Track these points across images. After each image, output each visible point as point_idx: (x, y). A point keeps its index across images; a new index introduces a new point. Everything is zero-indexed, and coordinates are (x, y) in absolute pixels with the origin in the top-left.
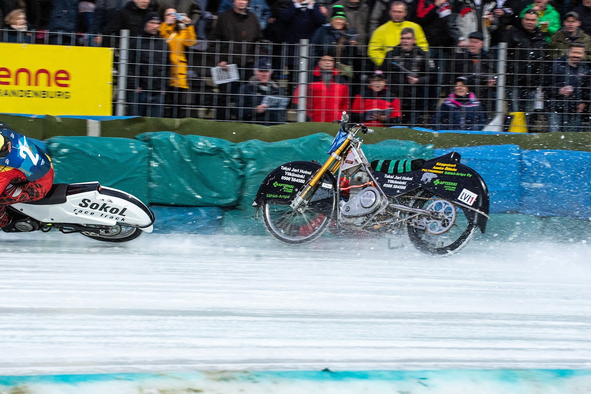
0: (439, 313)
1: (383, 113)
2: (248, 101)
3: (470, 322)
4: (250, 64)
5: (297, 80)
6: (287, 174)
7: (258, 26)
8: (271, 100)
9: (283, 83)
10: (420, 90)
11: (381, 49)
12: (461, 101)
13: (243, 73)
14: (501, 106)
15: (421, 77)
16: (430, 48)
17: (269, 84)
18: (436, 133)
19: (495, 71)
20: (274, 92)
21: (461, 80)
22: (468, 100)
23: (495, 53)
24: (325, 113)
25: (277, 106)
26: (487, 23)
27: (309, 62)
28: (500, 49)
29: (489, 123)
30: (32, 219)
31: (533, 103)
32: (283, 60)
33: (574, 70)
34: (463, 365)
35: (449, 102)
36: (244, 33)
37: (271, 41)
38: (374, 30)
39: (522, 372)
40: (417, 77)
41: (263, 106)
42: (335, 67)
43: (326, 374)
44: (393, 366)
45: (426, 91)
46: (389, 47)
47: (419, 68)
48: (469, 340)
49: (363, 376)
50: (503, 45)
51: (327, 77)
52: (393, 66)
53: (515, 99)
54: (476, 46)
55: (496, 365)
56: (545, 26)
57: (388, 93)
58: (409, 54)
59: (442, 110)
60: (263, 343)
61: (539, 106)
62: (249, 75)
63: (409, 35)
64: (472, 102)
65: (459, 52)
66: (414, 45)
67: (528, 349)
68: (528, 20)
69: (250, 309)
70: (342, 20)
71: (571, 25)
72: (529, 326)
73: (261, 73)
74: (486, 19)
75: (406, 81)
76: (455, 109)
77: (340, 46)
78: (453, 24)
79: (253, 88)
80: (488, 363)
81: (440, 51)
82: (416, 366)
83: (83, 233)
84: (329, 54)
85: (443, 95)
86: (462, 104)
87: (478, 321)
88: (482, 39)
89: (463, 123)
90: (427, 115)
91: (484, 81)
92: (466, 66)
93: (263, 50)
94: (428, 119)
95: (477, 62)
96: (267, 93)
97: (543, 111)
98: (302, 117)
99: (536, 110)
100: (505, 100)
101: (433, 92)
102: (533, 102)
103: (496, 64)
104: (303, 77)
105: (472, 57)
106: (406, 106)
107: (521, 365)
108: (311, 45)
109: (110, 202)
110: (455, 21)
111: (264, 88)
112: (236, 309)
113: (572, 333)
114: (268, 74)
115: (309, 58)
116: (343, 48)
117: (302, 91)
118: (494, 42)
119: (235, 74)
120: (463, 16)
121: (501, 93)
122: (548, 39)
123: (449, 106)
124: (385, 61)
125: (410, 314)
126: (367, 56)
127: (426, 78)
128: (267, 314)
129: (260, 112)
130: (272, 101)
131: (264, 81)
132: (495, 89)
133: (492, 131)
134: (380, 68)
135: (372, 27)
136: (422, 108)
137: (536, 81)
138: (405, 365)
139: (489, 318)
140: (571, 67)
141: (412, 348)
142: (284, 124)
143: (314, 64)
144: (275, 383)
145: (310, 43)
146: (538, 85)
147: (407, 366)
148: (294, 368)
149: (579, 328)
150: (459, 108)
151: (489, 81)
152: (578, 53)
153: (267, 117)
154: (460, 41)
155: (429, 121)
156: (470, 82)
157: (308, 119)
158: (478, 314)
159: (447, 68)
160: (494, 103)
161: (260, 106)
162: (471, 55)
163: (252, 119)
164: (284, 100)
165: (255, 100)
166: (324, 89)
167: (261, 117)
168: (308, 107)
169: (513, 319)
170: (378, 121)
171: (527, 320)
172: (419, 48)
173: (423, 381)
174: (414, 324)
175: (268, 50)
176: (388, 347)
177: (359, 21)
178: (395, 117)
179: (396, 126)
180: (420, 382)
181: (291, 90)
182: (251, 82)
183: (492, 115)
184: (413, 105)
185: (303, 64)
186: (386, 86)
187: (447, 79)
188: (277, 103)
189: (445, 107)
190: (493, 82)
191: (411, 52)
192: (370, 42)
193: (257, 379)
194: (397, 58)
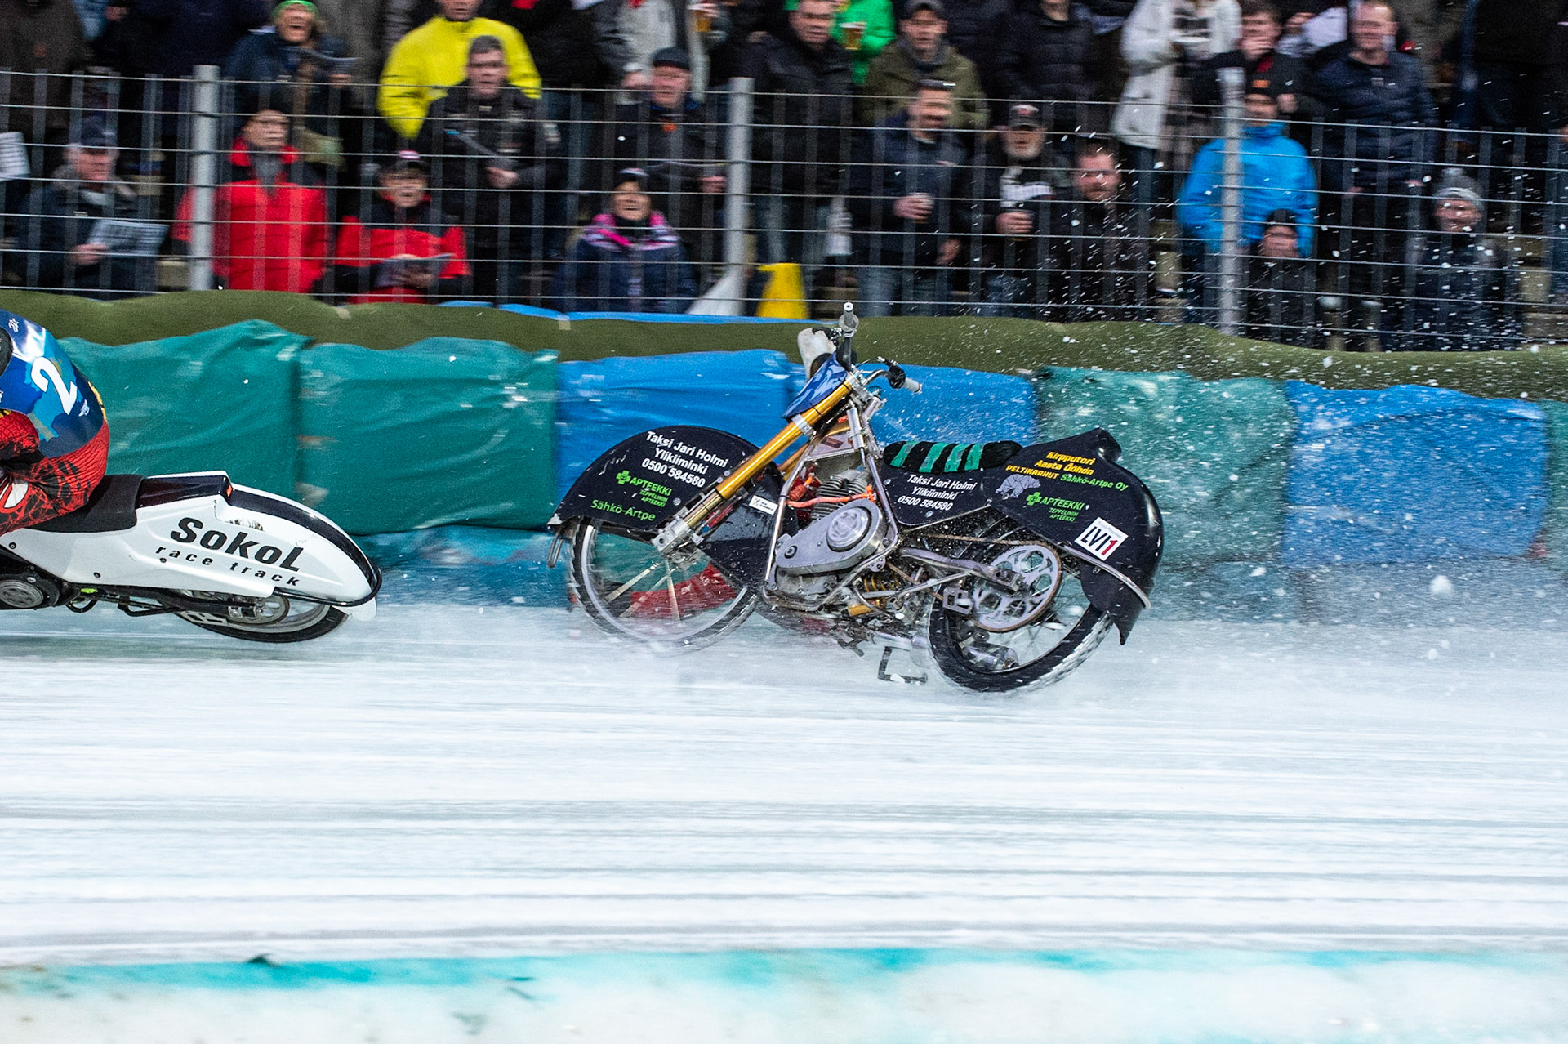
0: (570, 803)
1: (423, 267)
2: (53, 234)
3: (649, 825)
4: (58, 134)
5: (188, 175)
6: (660, 455)
7: (79, 29)
8: (117, 231)
9: (149, 185)
10: (520, 203)
11: (416, 95)
12: (631, 233)
13: (40, 158)
14: (737, 248)
15: (523, 168)
16: (544, 91)
17: (108, 185)
18: (563, 320)
19: (721, 152)
20: (124, 207)
21: (632, 178)
22: (648, 232)
23: (720, 106)
24: (263, 265)
25: (131, 247)
26: (699, 22)
27: (219, 129)
28: (735, 95)
29: (704, 292)
30: (42, 574)
31: (822, 240)
32: (148, 123)
33: (929, 150)
34: (626, 942)
35: (599, 236)
36: (41, 49)
37: (115, 70)
38: (396, 40)
39: (787, 957)
40: (514, 169)
41: (94, 247)
42: (291, 140)
43: (259, 972)
44: (441, 947)
45: (538, 206)
46: (436, 88)
47: (520, 145)
48: (647, 874)
49: (359, 974)
50: (742, 85)
51: (267, 168)
52: (447, 138)
53: (775, 228)
54: (673, 87)
55: (717, 940)
56: (854, 33)
57: (435, 212)
58: (489, 107)
59: (579, 257)
60: (89, 889)
61: (837, 247)
62: (52, 161)
63: (493, 56)
64: (658, 235)
65: (625, 101)
66: (505, 82)
67: (799, 895)
68: (811, 16)
69: (56, 799)
70: (306, 11)
71: (926, 33)
72: (808, 834)
73: (89, 158)
74: (699, 13)
75: (485, 179)
76: (614, 255)
77: (303, 85)
78: (610, 28)
79: (65, 199)
80: (694, 935)
81: (573, 97)
82: (503, 945)
83: (183, 613)
84: (275, 106)
85: (584, 218)
86: (633, 242)
87: (671, 824)
88: (686, 66)
89: (636, 292)
90: (541, 273)
91: (692, 181)
92: (643, 141)
93: (94, 94)
94: (544, 282)
95: (674, 129)
96: (104, 211)
97: (848, 260)
98: (200, 277)
99: (832, 259)
100: (750, 233)
101: (554, 209)
102: (823, 237)
103: (723, 134)
104: (204, 170)
105: (662, 117)
106: (483, 246)
107: (784, 940)
108: (226, 81)
109: (256, 528)
110: (616, 19)
111: (95, 197)
112: (15, 798)
113: (921, 853)
114: (108, 160)
115: (219, 117)
116: (313, 89)
117: (202, 205)
118: (720, 74)
119: (17, 159)
120: (636, 6)
121: (737, 213)
122: (861, 70)
123: (598, 248)
124: (426, 127)
125: (491, 806)
126: (377, 113)
127: (538, 172)
128: (100, 811)
129: (88, 263)
130: (117, 233)
131: (101, 178)
132: (720, 202)
133: (712, 314)
134: (412, 145)
135: (392, 31)
136: (526, 252)
137: (829, 182)
138: (470, 943)
139: (704, 816)
140: (921, 143)
141: (494, 896)
142: (151, 294)
143: (231, 134)
144: (119, 997)
145: (222, 74)
146: (834, 190)
147: (476, 944)
148: (172, 957)
149: (939, 837)
150: (625, 253)
151: (706, 179)
152: (939, 105)
153: (105, 276)
154: (629, 73)
155: (546, 288)
156: (654, 182)
157: (216, 282)
158: (673, 803)
159: (594, 147)
160: (719, 241)
161: (87, 246)
162: (658, 112)
163: (65, 280)
164: (151, 230)
165: (72, 231)
166: (261, 200)
167: (87, 277)
168: (217, 248)
169: (765, 816)
170: (409, 287)
171: (802, 818)
172: (517, 91)
173: (520, 986)
174: (500, 832)
175: (106, 94)
176: (429, 896)
177: (355, 18)
178: (455, 275)
179: (456, 302)
180: (512, 990)
181: (169, 204)
182: (58, 180)
183: (714, 271)
184: (503, 242)
185: (204, 135)
186: (428, 193)
187: (593, 174)
188: (130, 239)
189: (588, 250)
190: (716, 182)
191: (495, 101)
192: (385, 74)
193: (70, 987)
194: (457, 117)
